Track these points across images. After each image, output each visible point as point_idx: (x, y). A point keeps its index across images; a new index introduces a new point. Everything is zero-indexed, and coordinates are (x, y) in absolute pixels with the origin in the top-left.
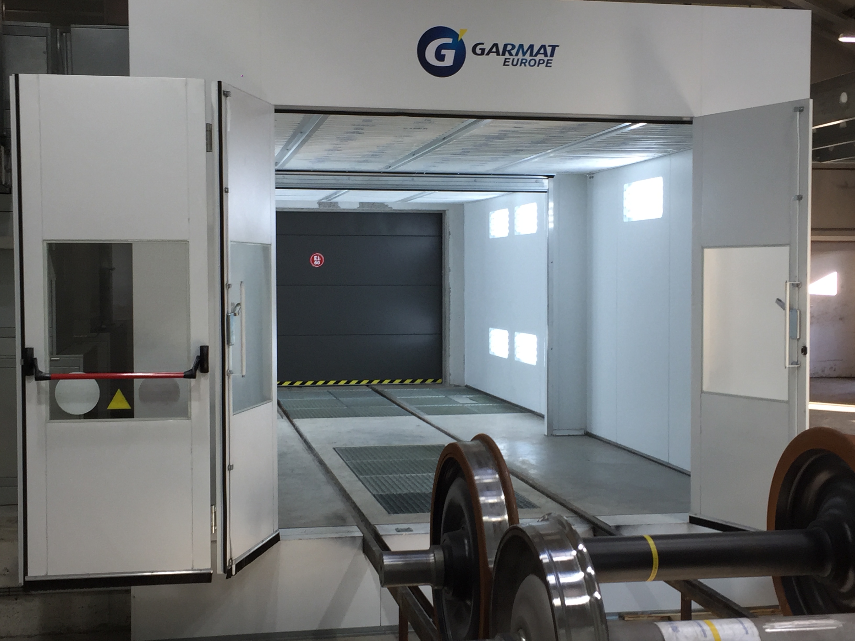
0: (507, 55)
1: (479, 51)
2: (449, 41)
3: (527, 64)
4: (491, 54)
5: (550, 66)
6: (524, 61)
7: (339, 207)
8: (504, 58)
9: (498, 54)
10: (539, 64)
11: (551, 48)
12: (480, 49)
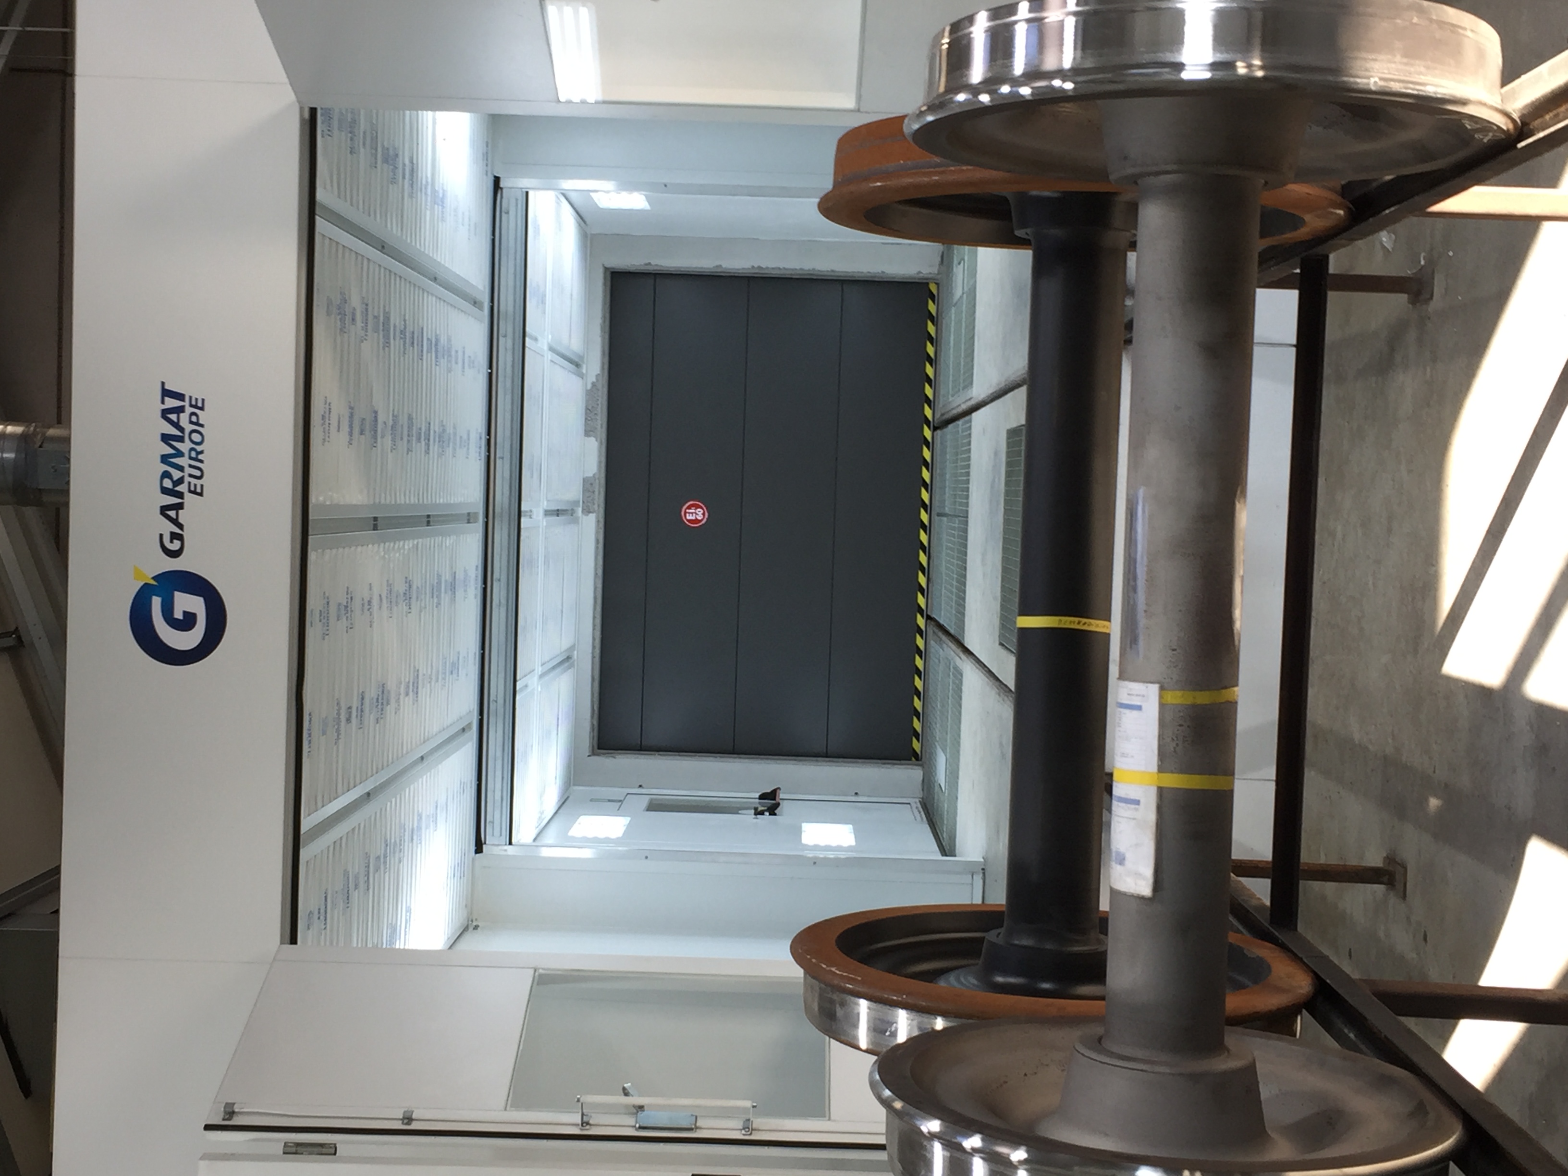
0: (181, 488)
1: (176, 546)
2: (156, 602)
3: (199, 448)
4: (181, 520)
5: (203, 400)
6: (193, 454)
7: (594, 475)
8: (188, 496)
9: (179, 507)
10: (197, 424)
11: (166, 399)
12: (171, 542)
